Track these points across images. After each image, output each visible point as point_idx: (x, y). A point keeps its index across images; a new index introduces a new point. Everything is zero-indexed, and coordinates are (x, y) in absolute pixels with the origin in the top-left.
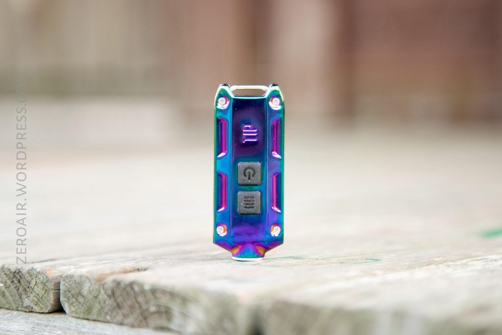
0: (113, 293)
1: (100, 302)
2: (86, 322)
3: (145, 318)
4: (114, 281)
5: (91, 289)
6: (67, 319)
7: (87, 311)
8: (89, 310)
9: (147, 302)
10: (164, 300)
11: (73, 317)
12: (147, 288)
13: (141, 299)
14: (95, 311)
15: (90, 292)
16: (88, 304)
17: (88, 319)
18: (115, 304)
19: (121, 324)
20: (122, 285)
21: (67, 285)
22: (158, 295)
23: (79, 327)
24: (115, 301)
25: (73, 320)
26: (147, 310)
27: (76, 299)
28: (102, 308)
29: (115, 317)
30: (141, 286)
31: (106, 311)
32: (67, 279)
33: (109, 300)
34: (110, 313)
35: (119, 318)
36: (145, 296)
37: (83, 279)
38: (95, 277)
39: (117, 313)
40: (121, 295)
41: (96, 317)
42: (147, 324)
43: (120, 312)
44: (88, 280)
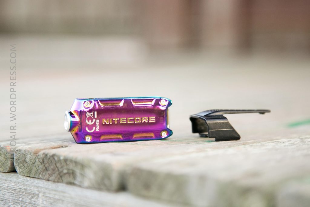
0: (43, 161)
1: (36, 166)
2: (28, 178)
3: (61, 177)
4: (44, 153)
5: (31, 158)
6: (18, 176)
7: (29, 171)
8: (30, 171)
9: (62, 167)
10: (71, 166)
11: (21, 175)
12: (62, 158)
13: (58, 165)
14: (33, 171)
15: (31, 160)
16: (30, 168)
17: (29, 177)
18: (44, 168)
19: (48, 180)
20: (48, 156)
21: (18, 155)
22: (68, 163)
23: (25, 181)
24: (45, 166)
25: (22, 177)
26: (62, 171)
27: (23, 164)
28: (37, 170)
29: (44, 176)
30: (59, 157)
31: (39, 172)
32: (18, 152)
33: (41, 165)
34: (42, 173)
35: (47, 176)
36: (61, 163)
37: (26, 152)
38: (33, 151)
39: (46, 173)
40: (48, 162)
41: (34, 175)
42: (62, 180)
43: (47, 172)
44: (29, 153)
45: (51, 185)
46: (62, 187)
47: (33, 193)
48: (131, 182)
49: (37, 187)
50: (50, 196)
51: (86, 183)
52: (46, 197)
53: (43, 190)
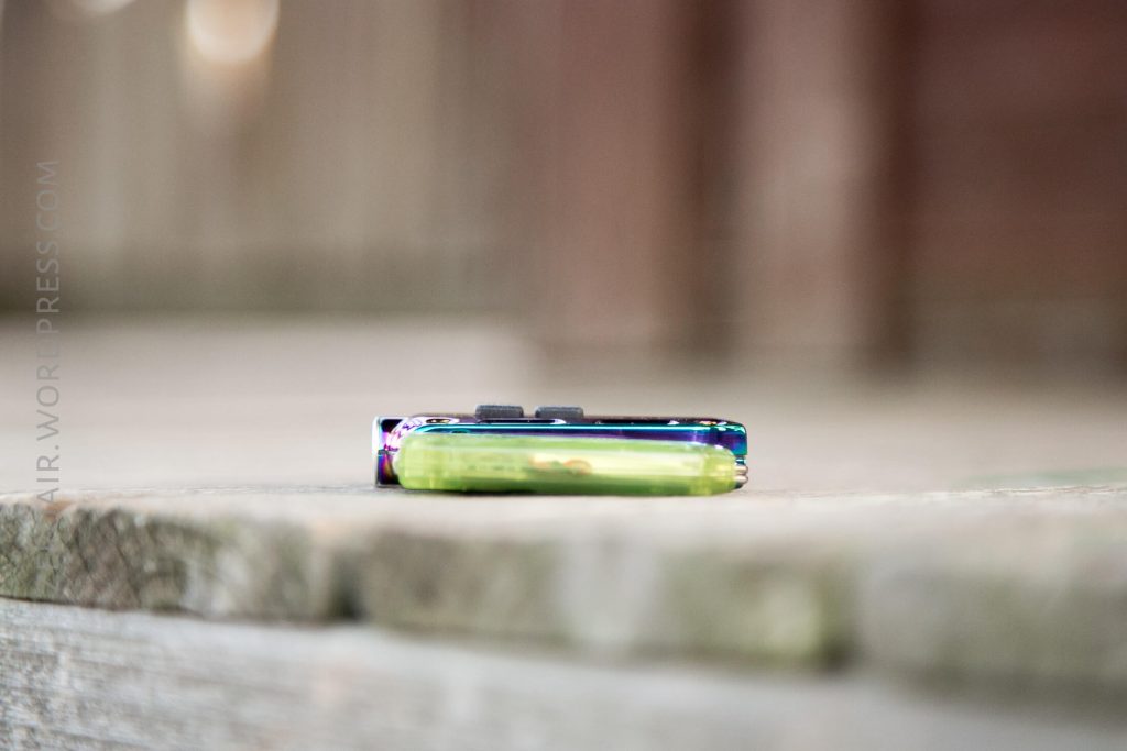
0: (77, 538)
1: (51, 561)
2: (24, 606)
3: (136, 589)
4: (80, 512)
5: (36, 532)
7: (26, 581)
8: (31, 579)
9: (140, 553)
10: (173, 546)
12: (140, 521)
13: (128, 547)
14: (42, 579)
15: (34, 539)
16: (29, 566)
17: (29, 600)
18: (79, 563)
19: (91, 605)
20: (95, 519)
22: (161, 537)
23: (11, 615)
24: (80, 555)
26: (140, 569)
27: (6, 556)
28: (56, 572)
29: (79, 590)
30: (129, 518)
31: (62, 579)
33: (69, 554)
34: (70, 581)
35: (87, 591)
36: (137, 542)
37: (20, 513)
38: (44, 506)
39: (84, 582)
40: (91, 541)
41: (43, 591)
42: (140, 601)
43: (89, 579)
44: (29, 515)
45: (101, 621)
46: (138, 624)
47: (39, 655)
48: (376, 588)
49: (53, 631)
50: (98, 658)
51: (222, 601)
52: (83, 662)
53: (72, 640)
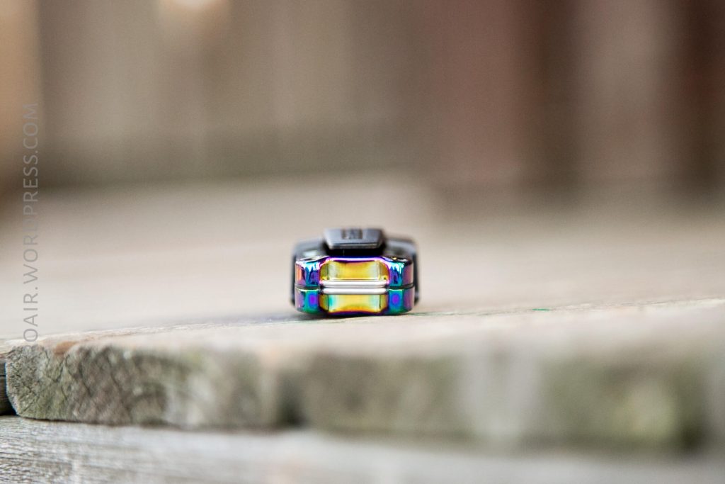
0: (80, 370)
1: (62, 389)
2: (44, 425)
3: (128, 408)
4: (81, 350)
5: (49, 367)
6: (19, 423)
7: (45, 405)
8: (48, 405)
9: (130, 380)
10: (154, 374)
11: (27, 418)
12: (127, 355)
13: (120, 376)
14: (56, 403)
15: (48, 372)
16: (46, 394)
17: (47, 420)
18: (84, 390)
19: (95, 422)
20: (93, 355)
21: (15, 365)
22: (145, 365)
23: (35, 433)
24: (84, 384)
25: (27, 424)
26: (130, 392)
27: (28, 387)
28: (66, 398)
29: (85, 411)
30: (119, 353)
31: (70, 403)
32: (15, 355)
33: (75, 383)
34: (77, 405)
35: (91, 412)
36: (126, 371)
37: (37, 352)
38: (54, 346)
39: (88, 405)
40: (92, 373)
41: (58, 413)
42: (131, 418)
43: (91, 402)
44: (44, 354)
45: (102, 435)
46: (131, 436)
47: (57, 463)
48: (313, 399)
49: (67, 444)
50: (102, 463)
51: (195, 416)
52: (91, 467)
53: (82, 450)
